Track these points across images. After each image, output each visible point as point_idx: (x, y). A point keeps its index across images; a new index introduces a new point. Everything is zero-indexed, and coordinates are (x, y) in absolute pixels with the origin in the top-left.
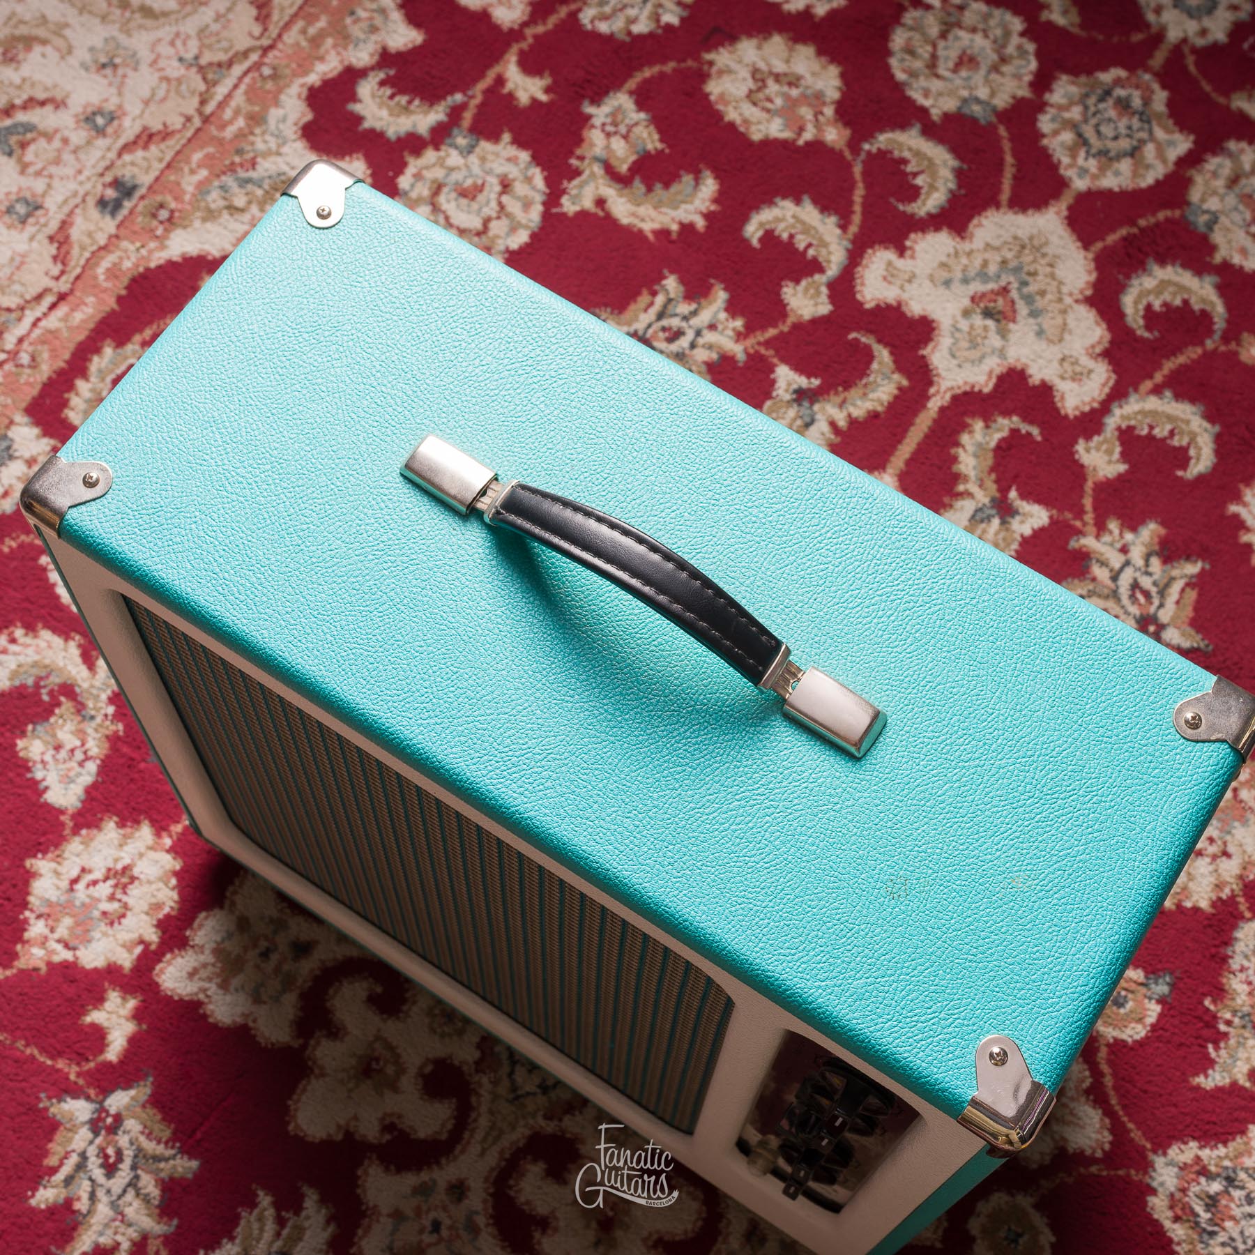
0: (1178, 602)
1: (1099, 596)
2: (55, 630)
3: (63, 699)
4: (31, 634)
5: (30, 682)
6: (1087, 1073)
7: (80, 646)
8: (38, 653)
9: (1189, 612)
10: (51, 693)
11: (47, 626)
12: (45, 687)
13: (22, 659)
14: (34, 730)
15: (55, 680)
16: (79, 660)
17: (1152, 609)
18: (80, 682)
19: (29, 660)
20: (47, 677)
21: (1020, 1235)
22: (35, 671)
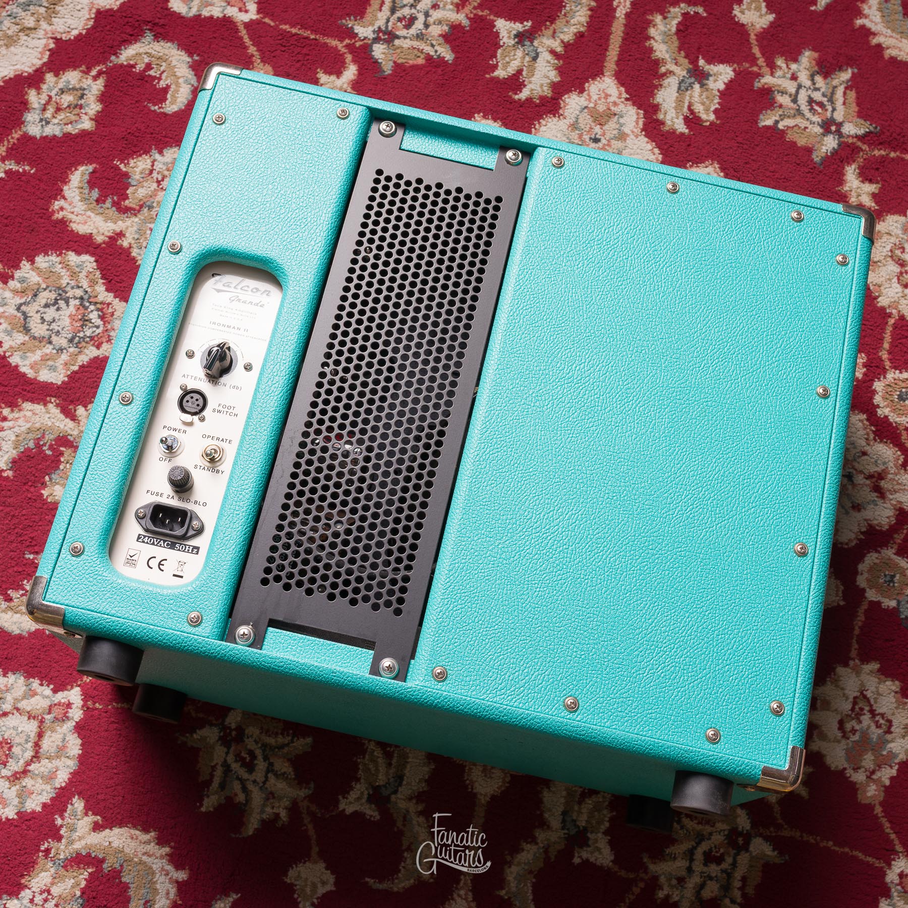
0: (844, 104)
1: (789, 117)
2: (32, 401)
3: (62, 449)
4: (16, 410)
5: (31, 445)
6: (899, 453)
7: (57, 405)
8: (27, 422)
9: (854, 108)
10: (51, 447)
11: (26, 400)
12: (44, 445)
13: (16, 429)
14: (51, 479)
15: (50, 437)
16: (62, 416)
17: (829, 114)
18: (70, 432)
19: (23, 429)
20: (43, 436)
21: (893, 576)
22: (31, 436)
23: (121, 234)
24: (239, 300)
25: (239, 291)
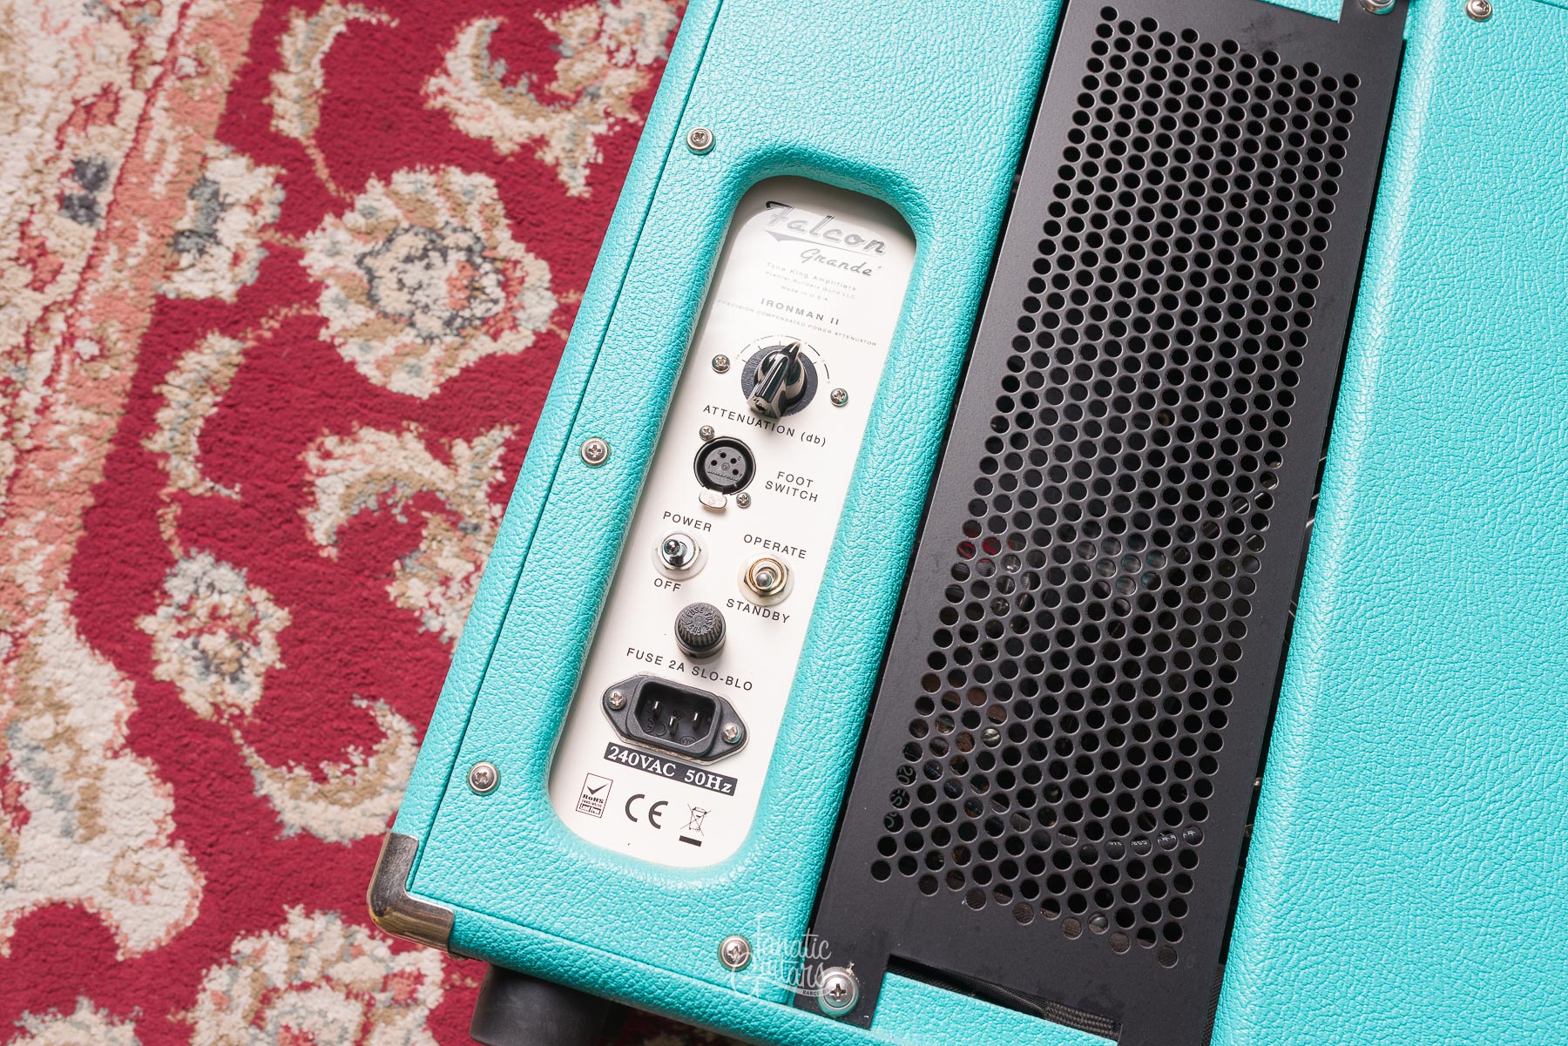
2: (377, 426)
3: (425, 514)
4: (348, 440)
5: (372, 503)
7: (420, 436)
8: (367, 462)
10: (406, 510)
11: (366, 423)
12: (395, 505)
13: (347, 475)
14: (403, 567)
15: (404, 493)
16: (427, 456)
18: (440, 485)
19: (360, 475)
20: (393, 490)
22: (372, 488)
23: (541, 142)
24: (821, 259)
25: (821, 239)
